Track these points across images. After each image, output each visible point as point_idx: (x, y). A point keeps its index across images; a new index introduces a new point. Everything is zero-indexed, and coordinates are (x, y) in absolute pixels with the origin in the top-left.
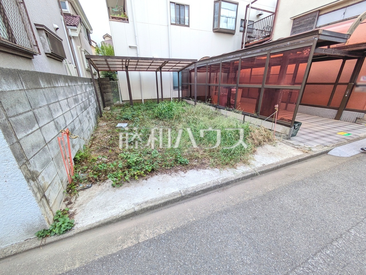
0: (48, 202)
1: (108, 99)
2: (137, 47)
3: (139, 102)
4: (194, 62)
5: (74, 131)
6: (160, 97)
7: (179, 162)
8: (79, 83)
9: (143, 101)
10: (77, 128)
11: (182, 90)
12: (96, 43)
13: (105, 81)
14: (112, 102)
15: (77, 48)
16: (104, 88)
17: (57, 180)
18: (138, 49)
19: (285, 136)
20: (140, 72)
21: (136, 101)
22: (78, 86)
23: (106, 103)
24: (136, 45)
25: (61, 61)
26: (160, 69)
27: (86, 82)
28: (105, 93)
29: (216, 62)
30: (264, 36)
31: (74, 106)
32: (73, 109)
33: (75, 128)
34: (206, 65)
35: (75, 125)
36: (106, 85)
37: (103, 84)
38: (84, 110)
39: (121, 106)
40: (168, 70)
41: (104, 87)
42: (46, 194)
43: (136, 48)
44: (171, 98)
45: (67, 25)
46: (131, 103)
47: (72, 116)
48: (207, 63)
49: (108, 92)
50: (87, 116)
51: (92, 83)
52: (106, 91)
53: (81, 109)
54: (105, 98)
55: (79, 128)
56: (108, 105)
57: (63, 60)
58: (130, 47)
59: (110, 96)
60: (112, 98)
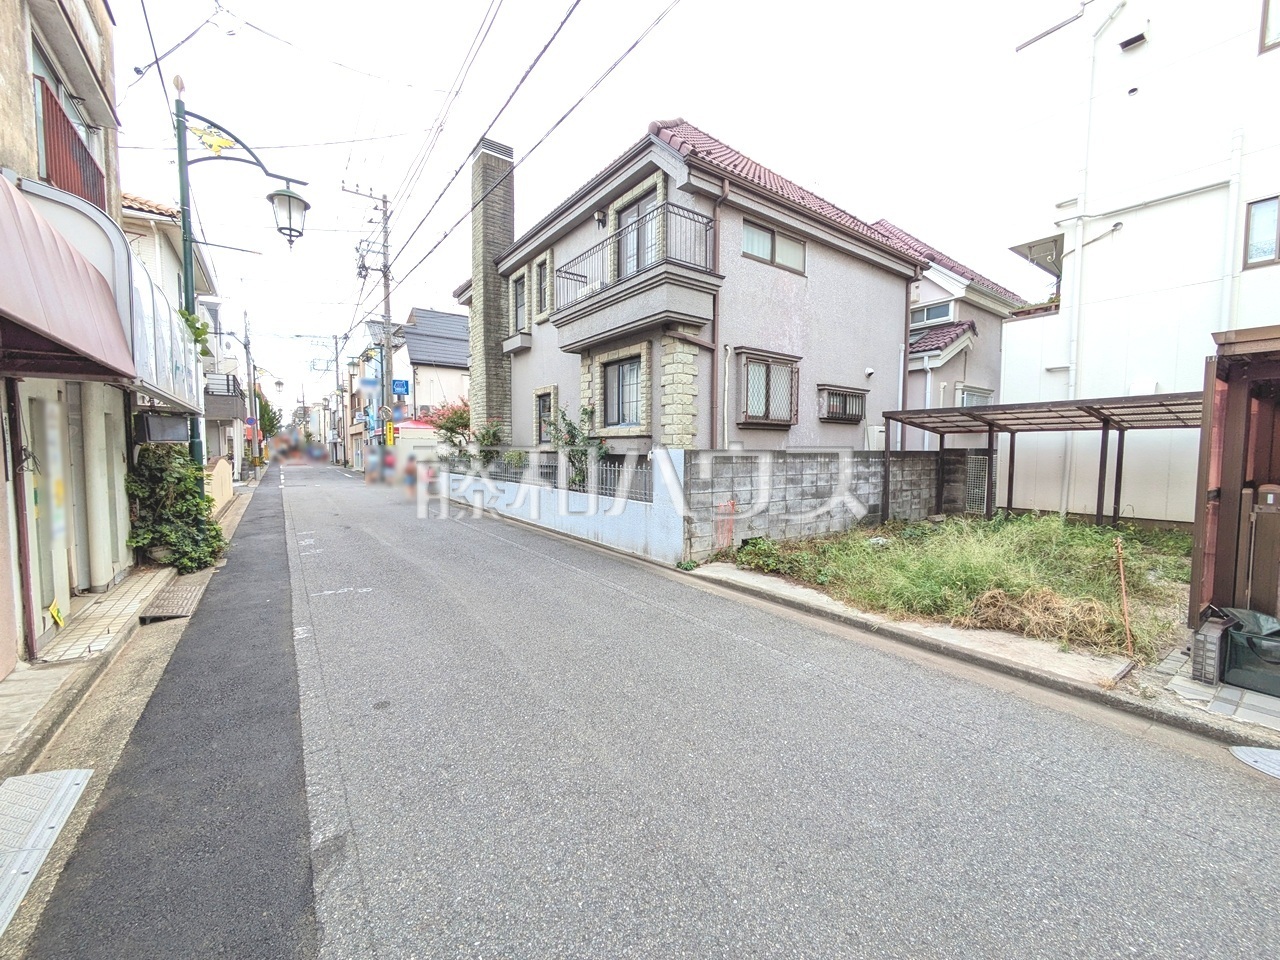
0: (691, 546)
1: (952, 498)
2: (1069, 368)
13: (955, 456)
14: (961, 505)
15: (937, 388)
16: (950, 472)
17: (709, 541)
18: (1072, 373)
23: (944, 506)
24: (1071, 361)
25: (856, 424)
41: (950, 469)
42: (693, 540)
45: (911, 353)
49: (954, 482)
51: (882, 459)
57: (859, 421)
58: (1048, 370)
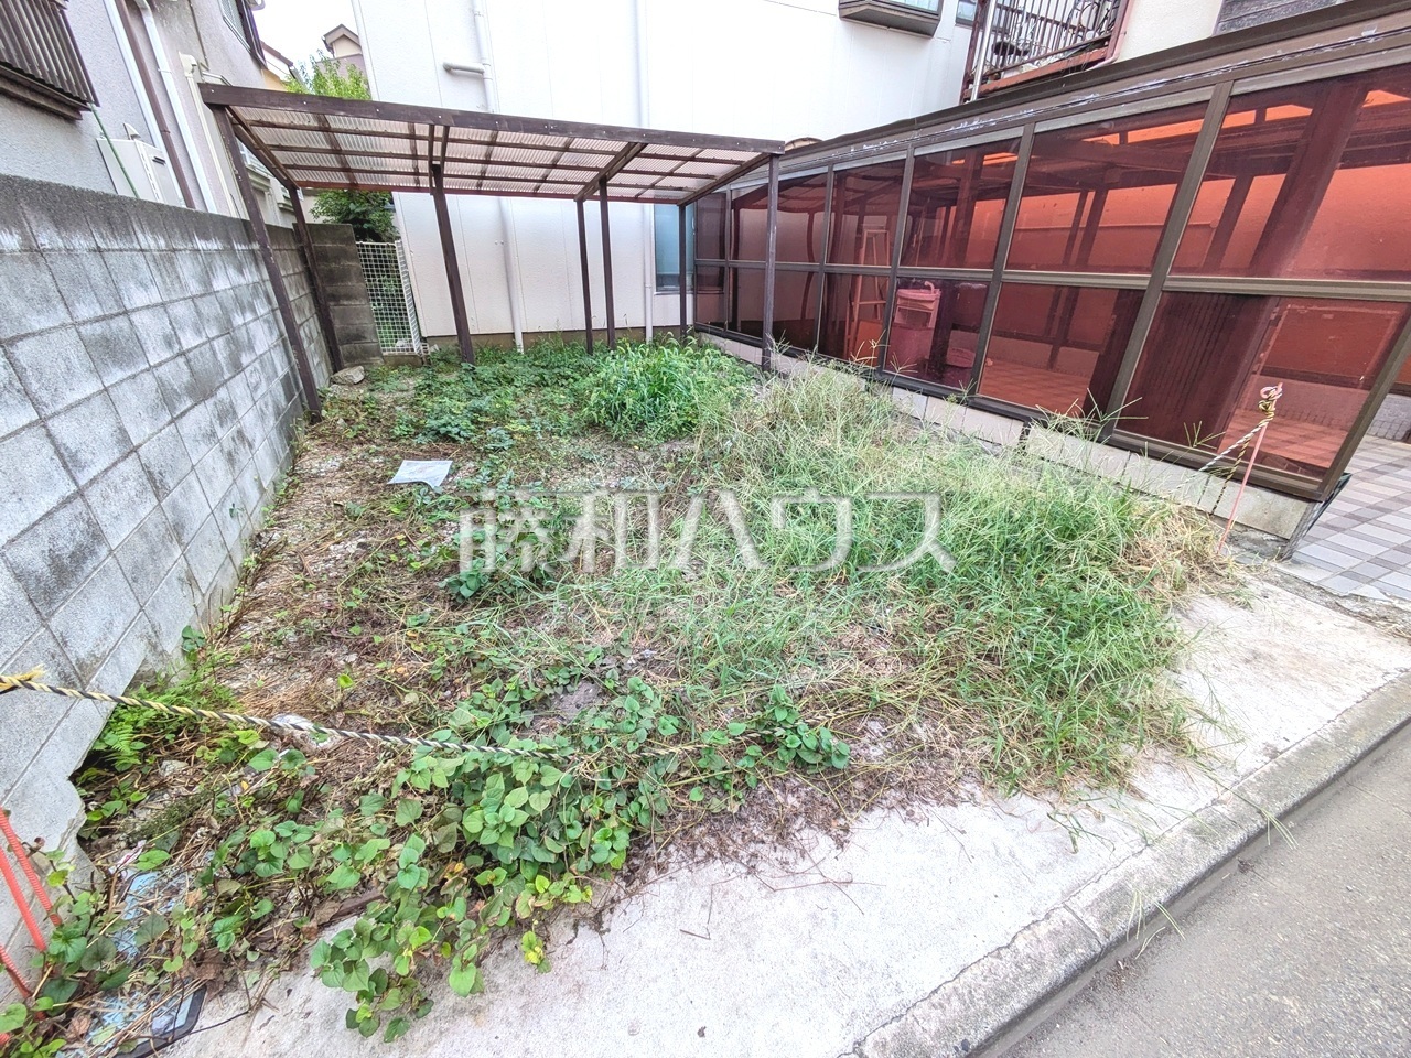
1: (353, 330)
2: (482, 72)
3: (500, 345)
4: (769, 154)
5: (89, 565)
6: (599, 322)
7: (787, 757)
8: (147, 240)
9: (519, 340)
10: (117, 534)
11: (695, 294)
12: (289, 64)
13: (334, 242)
14: (371, 342)
15: (178, 67)
16: (332, 278)
18: (488, 82)
19: (1270, 544)
20: (504, 198)
21: (484, 339)
22: (139, 258)
23: (343, 349)
24: (481, 59)
25: (70, 120)
26: (599, 187)
27: (205, 237)
28: (336, 298)
29: (880, 153)
30: (1079, 41)
31: (92, 386)
32: (82, 409)
33: (97, 536)
34: (825, 169)
35: (103, 518)
36: (337, 259)
37: (323, 256)
38: (189, 404)
39: (414, 363)
40: (633, 192)
41: (331, 271)
43: (477, 76)
44: (645, 328)
46: (465, 348)
47: (68, 461)
48: (831, 163)
49: (349, 297)
50: (214, 434)
51: (256, 246)
52: (340, 288)
53: (167, 398)
54: (337, 325)
55: (141, 531)
56: (354, 360)
57: (76, 109)
58: (449, 69)
59: (361, 312)
60: (371, 326)
